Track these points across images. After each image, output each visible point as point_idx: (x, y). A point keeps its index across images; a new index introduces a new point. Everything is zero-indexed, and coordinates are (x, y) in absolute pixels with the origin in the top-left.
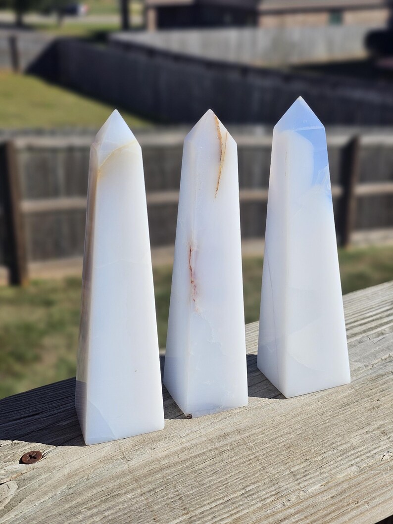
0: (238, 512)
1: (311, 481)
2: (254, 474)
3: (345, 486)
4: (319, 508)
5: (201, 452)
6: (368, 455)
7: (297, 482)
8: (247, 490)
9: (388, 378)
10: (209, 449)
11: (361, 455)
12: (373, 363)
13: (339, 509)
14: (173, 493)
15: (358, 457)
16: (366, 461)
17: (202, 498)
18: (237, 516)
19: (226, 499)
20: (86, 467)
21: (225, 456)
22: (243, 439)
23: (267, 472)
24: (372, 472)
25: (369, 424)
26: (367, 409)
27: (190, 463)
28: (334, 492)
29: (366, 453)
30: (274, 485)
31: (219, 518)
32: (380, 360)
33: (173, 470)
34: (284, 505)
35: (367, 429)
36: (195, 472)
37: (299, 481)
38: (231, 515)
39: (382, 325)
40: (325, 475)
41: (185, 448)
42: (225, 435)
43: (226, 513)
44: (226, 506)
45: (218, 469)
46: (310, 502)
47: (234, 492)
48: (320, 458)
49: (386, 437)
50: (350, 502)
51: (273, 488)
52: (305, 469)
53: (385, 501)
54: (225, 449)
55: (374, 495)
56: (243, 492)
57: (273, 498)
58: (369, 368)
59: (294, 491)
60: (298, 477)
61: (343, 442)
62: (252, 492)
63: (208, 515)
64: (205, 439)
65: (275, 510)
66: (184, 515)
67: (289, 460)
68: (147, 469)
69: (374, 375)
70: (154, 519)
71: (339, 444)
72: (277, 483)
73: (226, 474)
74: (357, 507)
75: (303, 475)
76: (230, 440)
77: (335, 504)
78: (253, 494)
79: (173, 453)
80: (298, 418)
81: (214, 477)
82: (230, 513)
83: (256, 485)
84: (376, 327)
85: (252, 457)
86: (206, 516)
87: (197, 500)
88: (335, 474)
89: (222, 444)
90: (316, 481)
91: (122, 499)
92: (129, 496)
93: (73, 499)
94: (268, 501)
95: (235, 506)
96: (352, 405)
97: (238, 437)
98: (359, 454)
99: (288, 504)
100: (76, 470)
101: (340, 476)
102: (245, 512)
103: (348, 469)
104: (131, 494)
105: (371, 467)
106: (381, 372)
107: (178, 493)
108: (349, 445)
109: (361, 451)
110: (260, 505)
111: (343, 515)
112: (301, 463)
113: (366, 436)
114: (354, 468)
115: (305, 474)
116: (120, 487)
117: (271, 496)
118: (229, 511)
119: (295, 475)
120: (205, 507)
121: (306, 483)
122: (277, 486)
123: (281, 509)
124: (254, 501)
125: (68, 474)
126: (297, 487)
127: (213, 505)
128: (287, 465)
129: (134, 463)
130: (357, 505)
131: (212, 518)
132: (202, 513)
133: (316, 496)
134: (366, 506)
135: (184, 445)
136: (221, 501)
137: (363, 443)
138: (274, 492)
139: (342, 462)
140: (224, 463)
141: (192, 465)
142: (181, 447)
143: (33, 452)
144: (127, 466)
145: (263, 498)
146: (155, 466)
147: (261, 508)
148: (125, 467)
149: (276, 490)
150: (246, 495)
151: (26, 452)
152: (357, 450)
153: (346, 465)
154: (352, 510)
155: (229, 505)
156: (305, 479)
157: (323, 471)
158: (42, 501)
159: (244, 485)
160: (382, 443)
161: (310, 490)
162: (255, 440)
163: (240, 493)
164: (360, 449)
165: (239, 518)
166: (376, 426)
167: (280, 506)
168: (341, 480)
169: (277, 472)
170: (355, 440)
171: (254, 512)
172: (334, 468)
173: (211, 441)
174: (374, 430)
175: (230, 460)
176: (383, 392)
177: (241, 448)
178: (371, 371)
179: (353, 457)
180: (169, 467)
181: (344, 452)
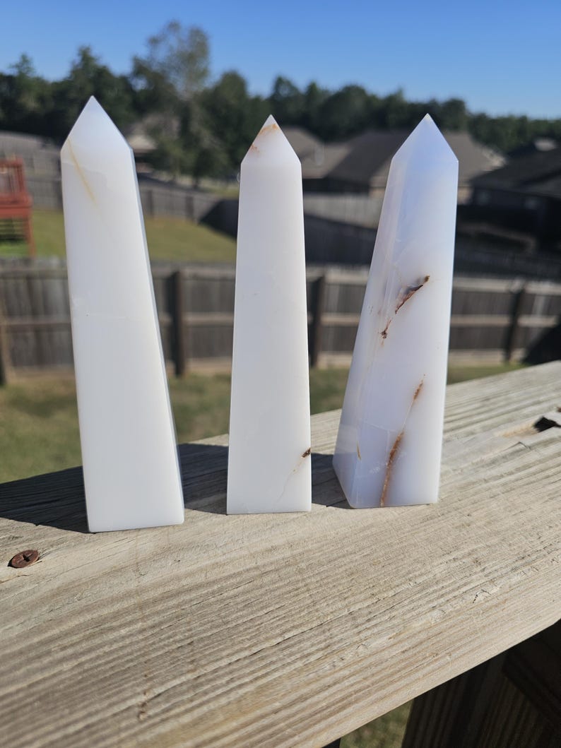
0: (267, 674)
1: (376, 630)
2: (300, 612)
3: (423, 636)
4: (384, 665)
5: (236, 571)
6: (456, 593)
7: (356, 630)
8: (287, 637)
9: (480, 487)
10: (248, 567)
11: (446, 593)
12: (462, 466)
13: (411, 664)
14: (185, 632)
15: (442, 596)
16: (453, 603)
17: (220, 645)
18: (264, 681)
19: (255, 650)
20: (84, 580)
21: (266, 579)
22: (294, 557)
23: (317, 611)
24: (459, 618)
25: (457, 548)
26: (456, 525)
27: (219, 586)
28: (407, 645)
29: (453, 590)
30: (324, 632)
31: (238, 683)
32: (470, 463)
33: (193, 595)
34: (334, 666)
35: (454, 555)
36: (222, 600)
37: (360, 628)
38: (256, 679)
39: (472, 423)
40: (395, 622)
41: (217, 563)
42: (274, 549)
43: (249, 674)
44: (252, 663)
45: (253, 600)
46: (372, 659)
47: (267, 639)
48: (391, 593)
49: (479, 569)
50: (427, 655)
51: (322, 637)
52: (370, 610)
53: (472, 650)
54: (268, 569)
55: (458, 644)
56: (280, 640)
57: (320, 654)
58: (457, 473)
59: (350, 645)
60: (359, 621)
61: (423, 571)
62: (292, 642)
63: (224, 675)
64: (245, 552)
65: (320, 673)
66: (189, 672)
67: (349, 593)
68: (161, 590)
69: (464, 482)
70: (146, 676)
71: (417, 573)
72: (329, 630)
73: (262, 608)
74: (436, 660)
75: (366, 618)
76: (277, 556)
77: (406, 659)
78: (293, 646)
79: (201, 570)
80: (368, 532)
81: (245, 612)
82: (256, 675)
83: (300, 630)
84: (466, 426)
85: (300, 585)
86: (219, 677)
87: (213, 648)
88: (409, 620)
89: (266, 561)
90: (382, 630)
91: (112, 636)
92: (123, 632)
93: (49, 628)
94: (312, 659)
95: (264, 663)
96: (436, 520)
97: (288, 554)
98: (444, 591)
99: (341, 664)
100: (69, 584)
101: (417, 625)
102: (277, 675)
103: (428, 614)
104: (127, 629)
105: (459, 612)
106: (472, 479)
107: (190, 633)
108: (431, 576)
109: (447, 587)
110: (299, 664)
111: (417, 671)
112: (365, 599)
113: (453, 565)
114: (436, 613)
115: (369, 617)
116: (116, 616)
117: (318, 650)
118: (253, 672)
119: (354, 619)
120: (223, 661)
121: (369, 633)
122: (328, 634)
123: (329, 672)
124: (293, 658)
125: (58, 588)
126: (356, 639)
127: (235, 658)
128: (347, 601)
129: (147, 580)
130: (436, 658)
131: (228, 683)
132: (215, 671)
133: (381, 651)
134: (448, 658)
135: (218, 560)
136: (247, 653)
137: (450, 575)
138: (323, 645)
139: (421, 602)
140: (263, 590)
141: (220, 591)
142: (213, 561)
143: (29, 551)
144: (136, 584)
145: (306, 652)
146: (173, 587)
147: (299, 671)
148: (133, 585)
149: (325, 640)
150: (283, 646)
151: (22, 550)
152: (441, 585)
153: (426, 607)
154: (428, 665)
155: (255, 661)
156: (368, 625)
157: (393, 614)
158: (7, 627)
159: (284, 628)
160: (474, 577)
161: (373, 645)
162: (308, 560)
163: (275, 642)
164: (445, 584)
165: (267, 686)
166: (466, 551)
167: (328, 667)
168: (418, 629)
169: (331, 610)
170: (439, 569)
171: (290, 676)
172: (409, 611)
173: (253, 556)
174: (464, 557)
175: (271, 587)
176: (475, 505)
177: (289, 569)
178: (460, 477)
179: (435, 595)
180: (190, 590)
181: (424, 587)
